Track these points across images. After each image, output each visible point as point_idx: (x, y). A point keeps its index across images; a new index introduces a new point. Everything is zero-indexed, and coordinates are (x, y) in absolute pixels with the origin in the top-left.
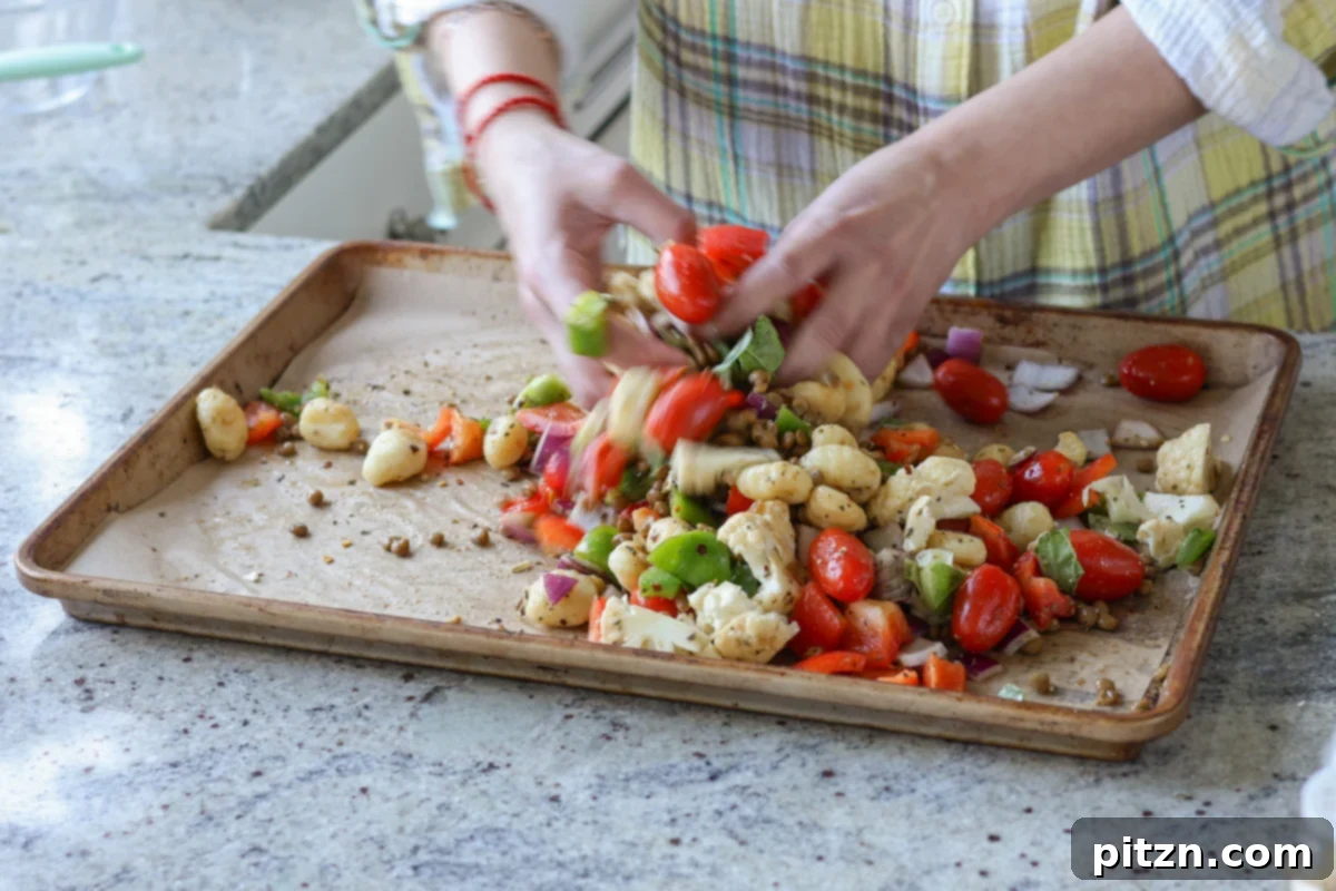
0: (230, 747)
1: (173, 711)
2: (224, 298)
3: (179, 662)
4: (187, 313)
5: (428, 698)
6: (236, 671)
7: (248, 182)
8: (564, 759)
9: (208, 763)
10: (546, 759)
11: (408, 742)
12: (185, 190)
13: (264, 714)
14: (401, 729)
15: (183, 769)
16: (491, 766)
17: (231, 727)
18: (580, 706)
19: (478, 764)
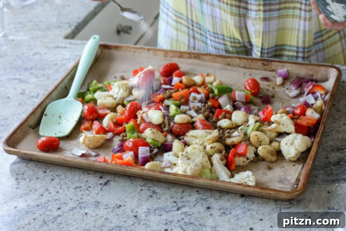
0: (53, 200)
1: (39, 188)
2: (66, 59)
3: (42, 173)
4: (56, 64)
5: (106, 184)
6: (57, 176)
7: (76, 24)
8: (139, 203)
9: (47, 205)
10: (135, 203)
11: (99, 198)
12: (60, 27)
13: (63, 189)
14: (98, 194)
15: (40, 207)
16: (120, 206)
17: (54, 194)
18: (145, 186)
19: (117, 205)
